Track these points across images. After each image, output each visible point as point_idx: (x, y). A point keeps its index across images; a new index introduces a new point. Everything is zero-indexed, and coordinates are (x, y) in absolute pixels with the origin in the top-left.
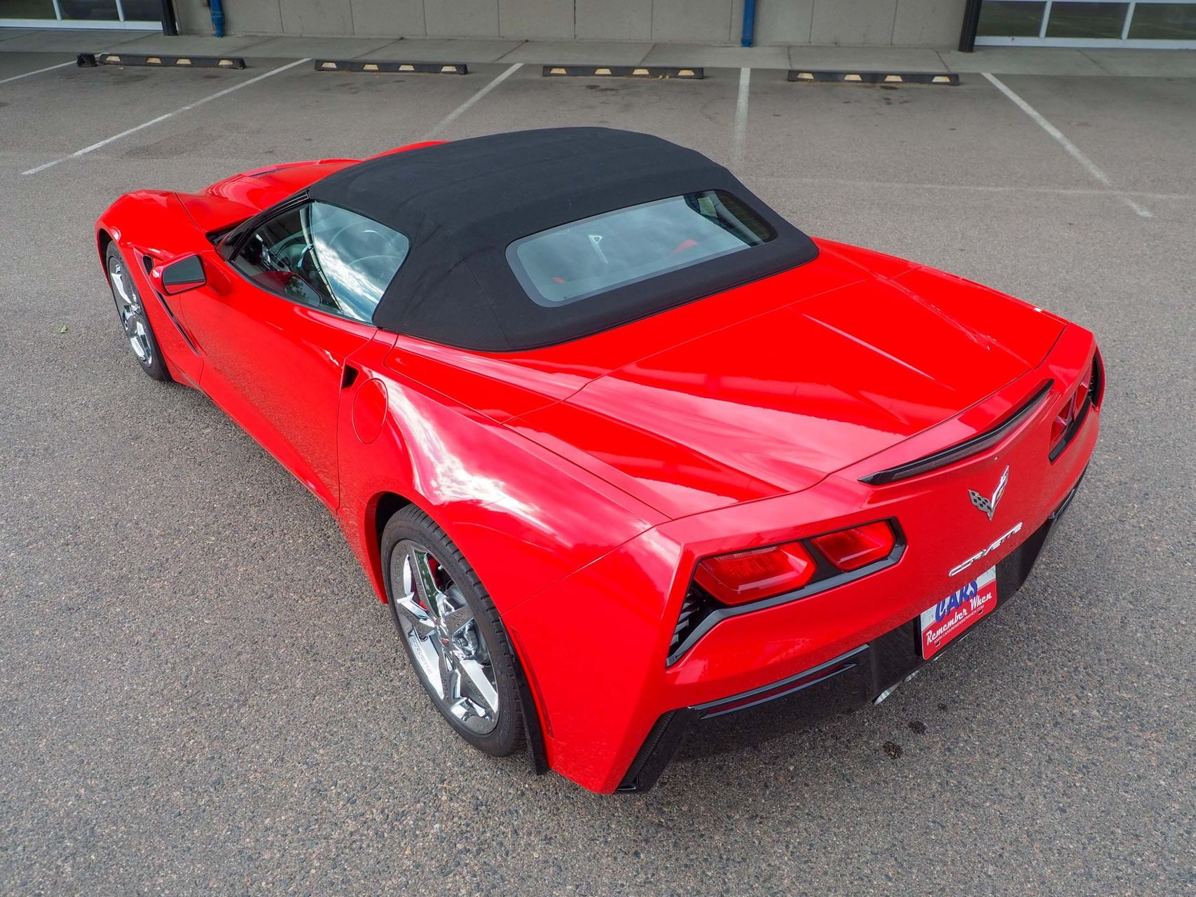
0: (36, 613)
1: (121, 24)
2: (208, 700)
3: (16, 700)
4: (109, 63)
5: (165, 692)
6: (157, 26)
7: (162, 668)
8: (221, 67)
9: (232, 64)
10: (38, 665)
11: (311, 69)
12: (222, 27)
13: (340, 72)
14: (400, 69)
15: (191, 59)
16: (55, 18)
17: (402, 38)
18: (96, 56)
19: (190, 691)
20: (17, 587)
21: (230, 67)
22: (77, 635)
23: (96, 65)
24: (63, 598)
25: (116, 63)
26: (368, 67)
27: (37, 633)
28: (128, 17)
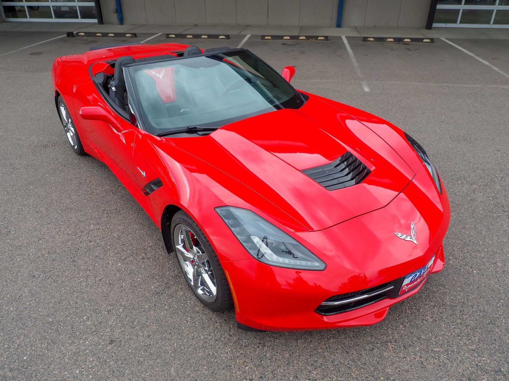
0: (142, 296)
1: (80, 20)
2: (245, 343)
3: (150, 345)
4: (80, 36)
5: (222, 339)
6: (95, 21)
7: (215, 325)
8: (127, 37)
9: (131, 35)
10: (154, 325)
11: (164, 38)
12: (121, 21)
13: (177, 39)
14: (202, 37)
15: (114, 34)
16: (52, 18)
17: (196, 25)
18: (74, 33)
19: (235, 338)
20: (128, 282)
21: (130, 37)
22: (166, 307)
23: (75, 37)
24: (153, 288)
25: (82, 36)
26: (188, 36)
27: (147, 307)
28: (83, 17)
